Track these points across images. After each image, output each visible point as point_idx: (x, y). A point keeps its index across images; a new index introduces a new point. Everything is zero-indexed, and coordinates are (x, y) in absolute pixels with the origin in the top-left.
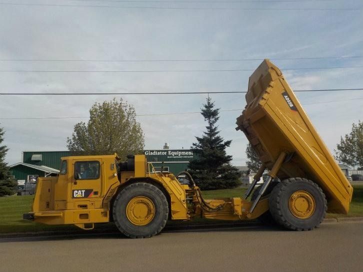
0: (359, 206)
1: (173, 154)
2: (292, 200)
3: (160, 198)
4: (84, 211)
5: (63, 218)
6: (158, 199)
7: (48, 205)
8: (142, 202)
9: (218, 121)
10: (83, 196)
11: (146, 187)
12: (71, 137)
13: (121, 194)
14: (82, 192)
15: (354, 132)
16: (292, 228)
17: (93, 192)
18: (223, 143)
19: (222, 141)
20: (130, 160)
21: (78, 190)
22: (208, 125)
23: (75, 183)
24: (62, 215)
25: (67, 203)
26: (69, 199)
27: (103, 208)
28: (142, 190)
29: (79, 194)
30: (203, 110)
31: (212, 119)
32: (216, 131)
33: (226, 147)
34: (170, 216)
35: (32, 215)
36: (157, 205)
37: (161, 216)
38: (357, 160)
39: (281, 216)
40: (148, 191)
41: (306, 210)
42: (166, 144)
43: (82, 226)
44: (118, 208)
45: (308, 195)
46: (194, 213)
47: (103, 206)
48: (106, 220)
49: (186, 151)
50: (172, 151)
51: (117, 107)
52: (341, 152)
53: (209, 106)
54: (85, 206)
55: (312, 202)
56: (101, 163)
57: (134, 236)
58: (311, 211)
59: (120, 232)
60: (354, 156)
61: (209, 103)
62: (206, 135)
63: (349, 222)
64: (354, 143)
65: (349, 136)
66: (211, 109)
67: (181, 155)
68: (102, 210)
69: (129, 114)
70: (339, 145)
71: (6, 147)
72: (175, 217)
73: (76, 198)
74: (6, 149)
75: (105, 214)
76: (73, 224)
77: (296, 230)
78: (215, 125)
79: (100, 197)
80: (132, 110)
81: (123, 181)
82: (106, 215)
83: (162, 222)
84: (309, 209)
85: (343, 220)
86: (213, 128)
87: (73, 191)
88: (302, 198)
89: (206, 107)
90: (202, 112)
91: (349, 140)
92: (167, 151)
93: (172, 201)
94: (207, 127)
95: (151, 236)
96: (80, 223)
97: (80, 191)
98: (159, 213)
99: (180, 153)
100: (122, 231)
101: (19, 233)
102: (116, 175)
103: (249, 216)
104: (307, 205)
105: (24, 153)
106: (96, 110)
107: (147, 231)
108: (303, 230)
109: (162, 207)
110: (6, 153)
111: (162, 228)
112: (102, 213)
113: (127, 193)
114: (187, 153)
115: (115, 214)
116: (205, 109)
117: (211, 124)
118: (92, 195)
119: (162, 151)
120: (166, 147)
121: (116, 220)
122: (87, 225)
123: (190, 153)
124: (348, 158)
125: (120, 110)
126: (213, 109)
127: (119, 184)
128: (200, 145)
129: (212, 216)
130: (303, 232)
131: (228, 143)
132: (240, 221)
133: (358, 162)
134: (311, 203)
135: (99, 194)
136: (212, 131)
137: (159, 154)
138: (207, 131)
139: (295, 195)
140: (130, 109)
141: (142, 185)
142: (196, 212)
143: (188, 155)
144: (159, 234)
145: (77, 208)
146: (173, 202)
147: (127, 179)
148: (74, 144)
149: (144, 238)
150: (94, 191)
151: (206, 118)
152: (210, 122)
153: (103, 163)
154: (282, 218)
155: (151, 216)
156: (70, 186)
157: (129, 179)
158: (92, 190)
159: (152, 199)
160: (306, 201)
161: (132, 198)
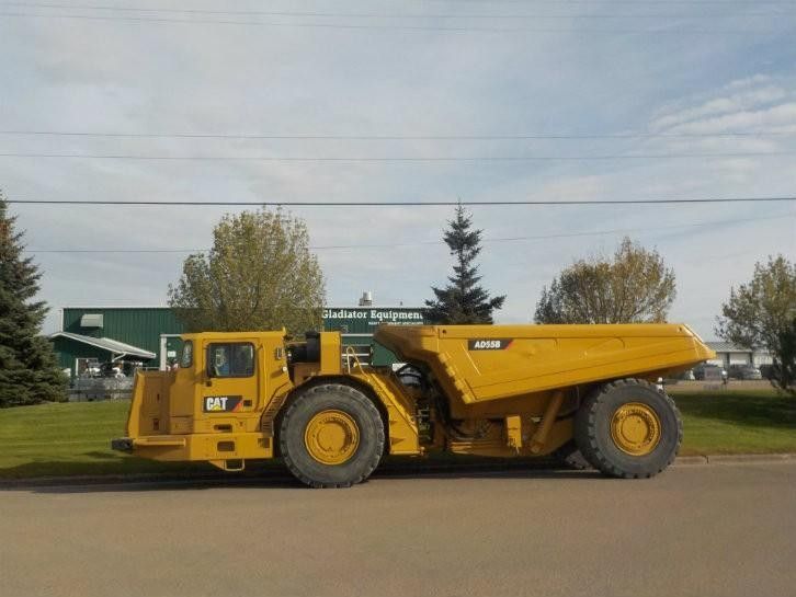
0: (754, 434)
1: (381, 316)
2: (617, 420)
3: (369, 413)
4: (225, 436)
5: (187, 449)
6: (365, 415)
7: (156, 424)
8: (335, 421)
9: (478, 255)
10: (224, 407)
11: (343, 393)
12: (176, 285)
13: (295, 406)
14: (221, 402)
15: (758, 280)
16: (616, 472)
17: (242, 402)
18: (487, 301)
19: (486, 297)
20: (312, 340)
21: (214, 398)
22: (459, 265)
23: (209, 384)
24: (184, 443)
25: (193, 420)
26: (198, 413)
27: (260, 431)
28: (335, 398)
29: (214, 404)
30: (447, 234)
31: (467, 253)
32: (473, 277)
33: (494, 308)
34: (387, 447)
35: (129, 443)
36: (364, 426)
37: (370, 447)
38: (763, 339)
39: (597, 449)
40: (345, 400)
41: (642, 440)
42: (365, 295)
43: (221, 465)
44: (289, 431)
45: (648, 412)
46: (431, 442)
47: (261, 427)
48: (268, 453)
49: (407, 310)
50: (378, 310)
51: (271, 222)
52: (729, 321)
53: (461, 225)
54: (227, 428)
55: (655, 423)
56: (257, 347)
57: (320, 483)
58: (653, 440)
59: (293, 476)
60: (756, 330)
61: (460, 219)
62: (453, 285)
63: (731, 464)
64: (756, 303)
65: (748, 288)
66: (465, 231)
67: (398, 320)
68: (260, 435)
69: (295, 238)
70: (726, 307)
71: (45, 303)
72: (396, 450)
73: (211, 412)
74: (45, 306)
75: (264, 442)
76: (207, 461)
77: (623, 477)
78: (472, 264)
79: (256, 410)
80: (302, 230)
81: (299, 381)
82: (266, 445)
83: (372, 458)
84: (648, 437)
85: (717, 460)
86: (468, 269)
87: (206, 398)
88: (635, 417)
89: (455, 226)
90: (446, 237)
91: (747, 296)
92: (369, 311)
93: (390, 419)
94: (455, 268)
95: (352, 484)
96: (219, 460)
97: (217, 399)
98: (367, 443)
99: (395, 316)
100: (297, 475)
101: (93, 477)
102: (285, 369)
103: (535, 450)
104: (646, 430)
105: (65, 310)
106: (227, 229)
107: (343, 474)
108: (636, 477)
109: (371, 430)
110: (45, 314)
111: (372, 469)
112: (260, 440)
113: (308, 405)
114: (410, 316)
115: (283, 442)
116: (452, 230)
117: (463, 262)
118: (241, 408)
119: (358, 310)
120: (365, 301)
121: (286, 454)
122: (232, 463)
123: (417, 316)
124: (744, 334)
125: (276, 229)
126: (468, 231)
127: (290, 386)
128: (441, 304)
129: (464, 450)
130: (636, 480)
131: (497, 302)
132: (517, 459)
133: (764, 342)
134: (653, 427)
135: (254, 405)
136: (465, 277)
137: (350, 316)
138: (455, 275)
139: (622, 411)
140: (298, 227)
141: (334, 389)
142: (435, 441)
143: (413, 320)
144: (363, 481)
145: (213, 430)
146: (393, 423)
147: (305, 378)
148: (182, 299)
149: (338, 487)
150: (245, 398)
151: (453, 249)
152: (461, 258)
153: (262, 346)
154: (598, 454)
155: (351, 448)
156: (200, 390)
157: (309, 378)
158: (240, 398)
159: (354, 416)
160: (643, 423)
161: (317, 413)
